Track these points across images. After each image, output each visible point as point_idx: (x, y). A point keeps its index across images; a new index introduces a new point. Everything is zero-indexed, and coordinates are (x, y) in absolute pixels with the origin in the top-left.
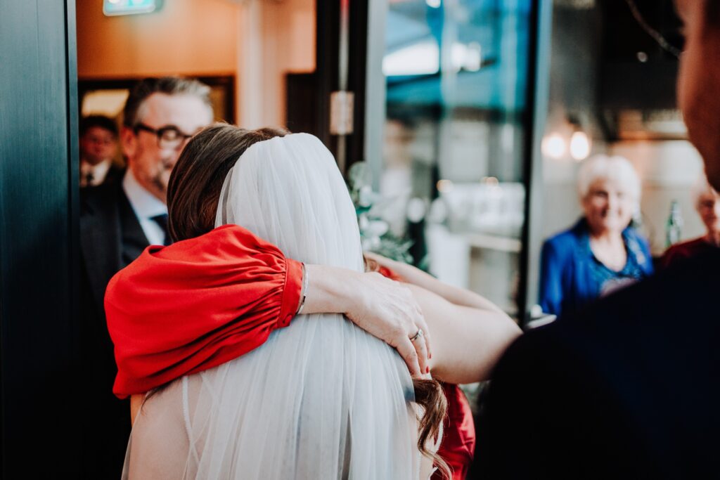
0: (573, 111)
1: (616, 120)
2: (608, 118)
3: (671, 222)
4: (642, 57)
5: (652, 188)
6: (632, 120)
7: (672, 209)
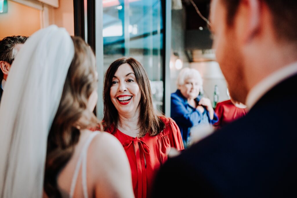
0: (176, 51)
1: (192, 54)
2: (189, 52)
3: (215, 94)
4: (201, 28)
5: (207, 79)
6: (198, 54)
7: (215, 89)
